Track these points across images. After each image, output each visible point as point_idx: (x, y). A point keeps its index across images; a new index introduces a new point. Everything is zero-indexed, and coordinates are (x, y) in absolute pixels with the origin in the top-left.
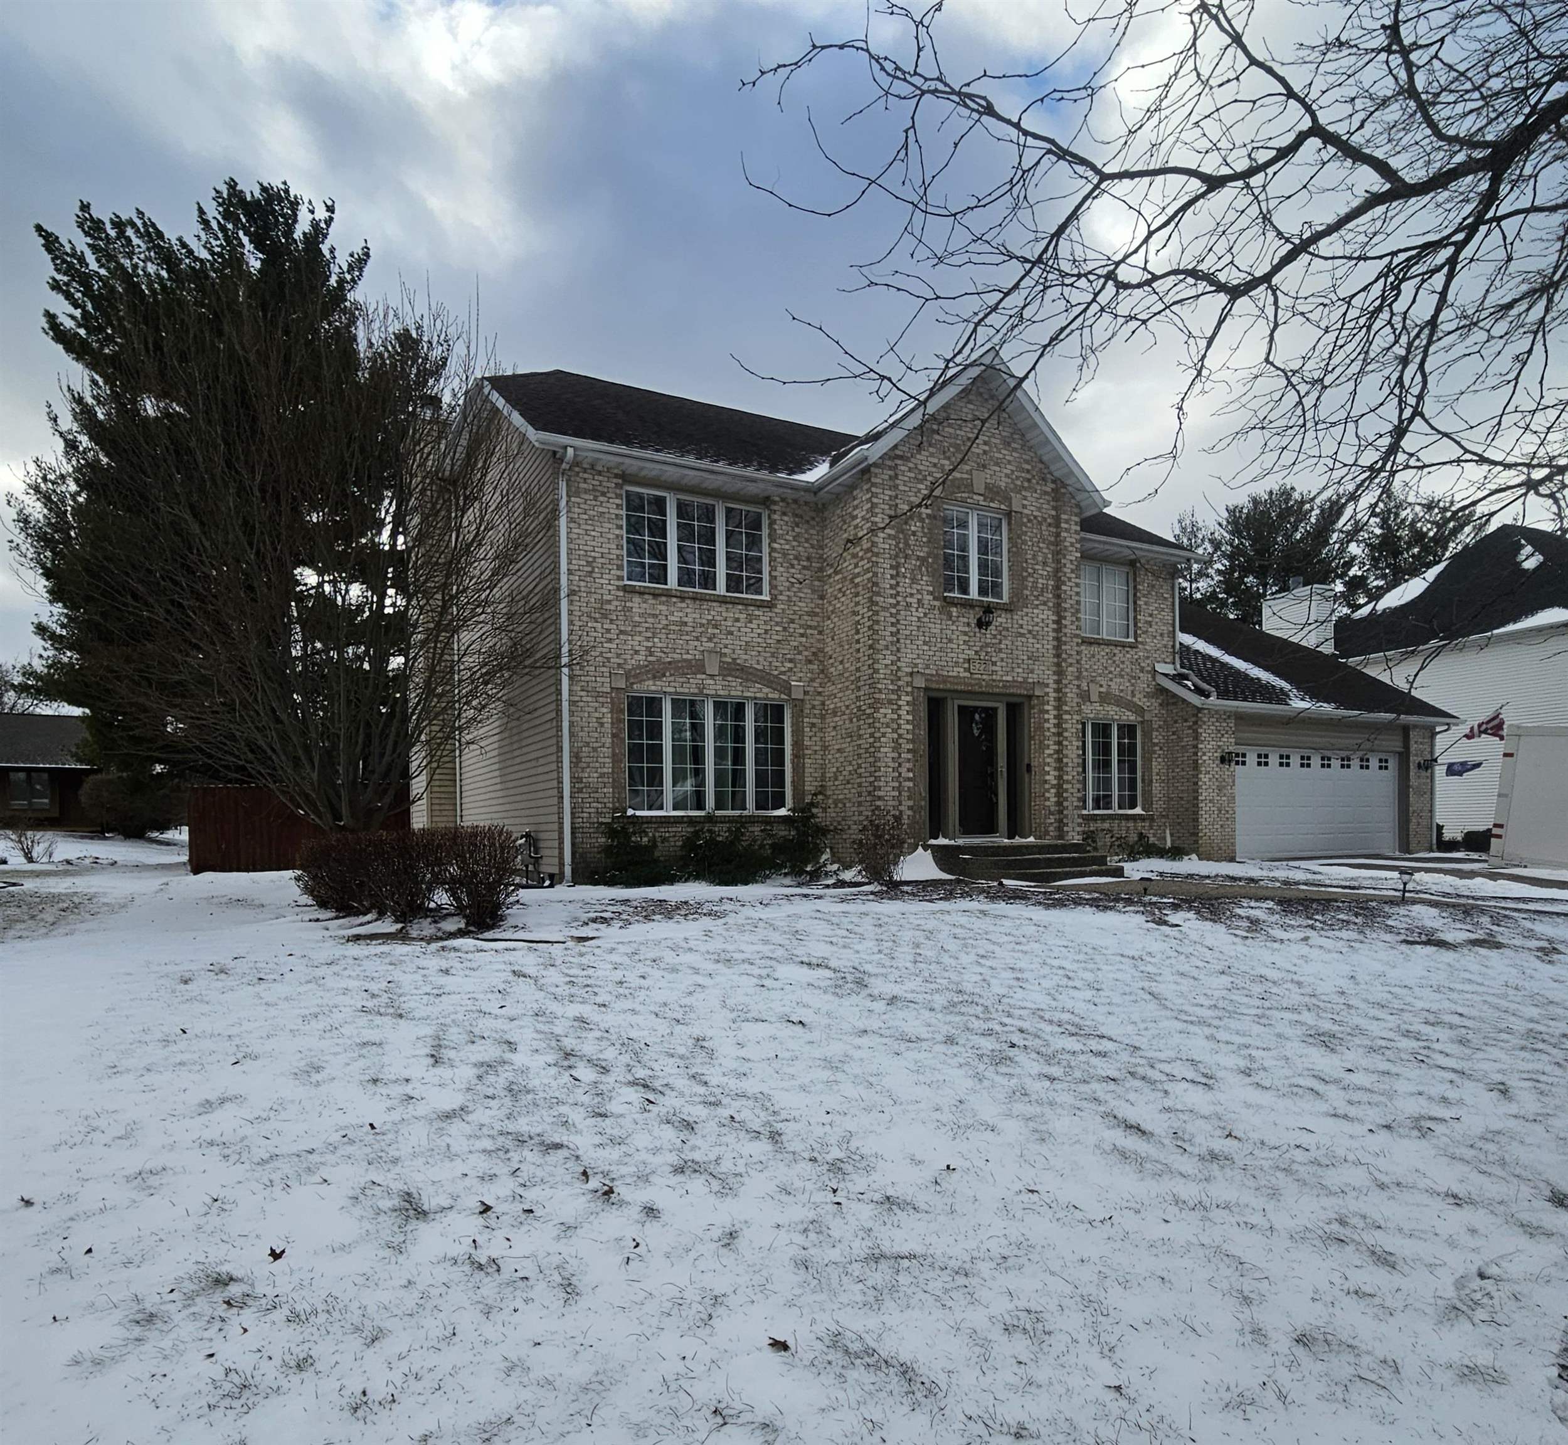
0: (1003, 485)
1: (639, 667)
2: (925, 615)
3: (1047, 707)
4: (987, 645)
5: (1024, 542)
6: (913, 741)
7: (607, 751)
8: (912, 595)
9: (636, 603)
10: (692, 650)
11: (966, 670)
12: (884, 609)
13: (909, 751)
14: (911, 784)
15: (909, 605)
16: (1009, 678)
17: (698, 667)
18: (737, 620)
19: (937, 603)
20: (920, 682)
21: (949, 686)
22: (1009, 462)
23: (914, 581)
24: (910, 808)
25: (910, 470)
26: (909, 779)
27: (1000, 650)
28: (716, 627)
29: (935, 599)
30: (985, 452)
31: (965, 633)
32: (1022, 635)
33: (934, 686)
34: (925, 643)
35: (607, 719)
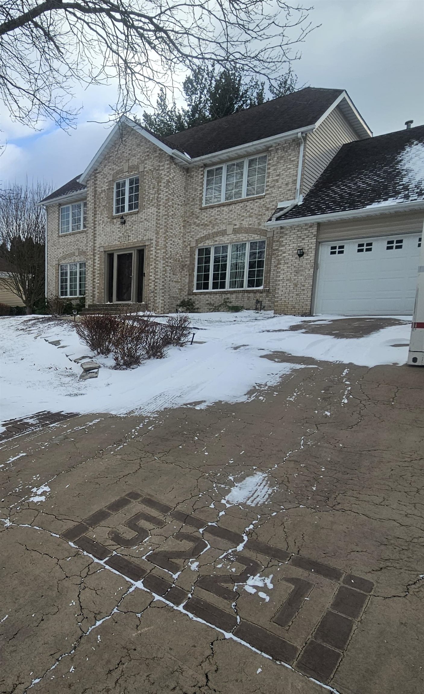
0: (136, 163)
1: (61, 257)
2: (105, 225)
3: (152, 249)
4: (127, 230)
5: (145, 183)
6: (99, 270)
7: (54, 281)
8: (101, 220)
9: (61, 240)
10: (72, 249)
11: (119, 241)
12: (90, 228)
13: (98, 274)
14: (98, 285)
15: (99, 224)
16: (136, 240)
17: (73, 254)
18: (83, 237)
19: (109, 220)
20: (102, 249)
21: (112, 249)
22: (139, 153)
23: (102, 214)
24: (98, 293)
25: (102, 175)
26: (98, 283)
27: (132, 230)
28: (78, 241)
29: (108, 219)
30: (129, 154)
31: (119, 228)
32: (142, 222)
33: (107, 250)
34: (104, 235)
35: (54, 273)
